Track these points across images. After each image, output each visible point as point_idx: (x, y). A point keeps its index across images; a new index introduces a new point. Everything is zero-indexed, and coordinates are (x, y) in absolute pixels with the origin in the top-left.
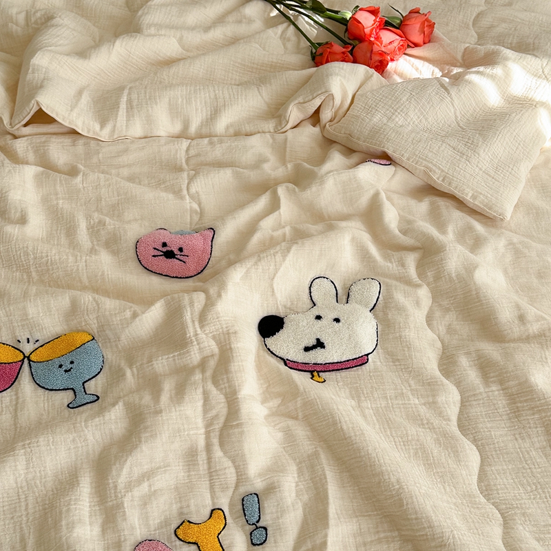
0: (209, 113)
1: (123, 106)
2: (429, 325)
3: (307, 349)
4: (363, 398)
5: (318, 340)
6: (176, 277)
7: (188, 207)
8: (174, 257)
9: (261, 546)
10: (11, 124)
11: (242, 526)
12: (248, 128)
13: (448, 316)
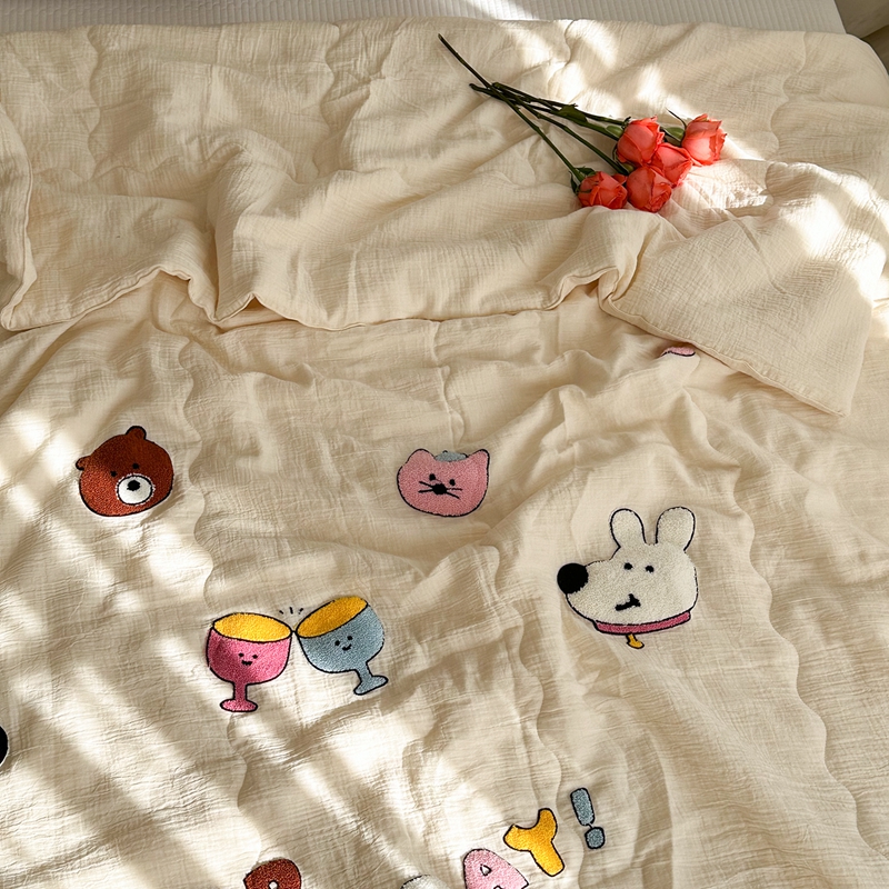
0: (458, 286)
1: (352, 283)
2: (754, 565)
3: (619, 608)
4: (689, 666)
5: (631, 596)
6: (450, 516)
7: (450, 419)
8: (446, 493)
9: (599, 850)
10: (215, 316)
11: (576, 827)
12: (509, 304)
13: (775, 553)
